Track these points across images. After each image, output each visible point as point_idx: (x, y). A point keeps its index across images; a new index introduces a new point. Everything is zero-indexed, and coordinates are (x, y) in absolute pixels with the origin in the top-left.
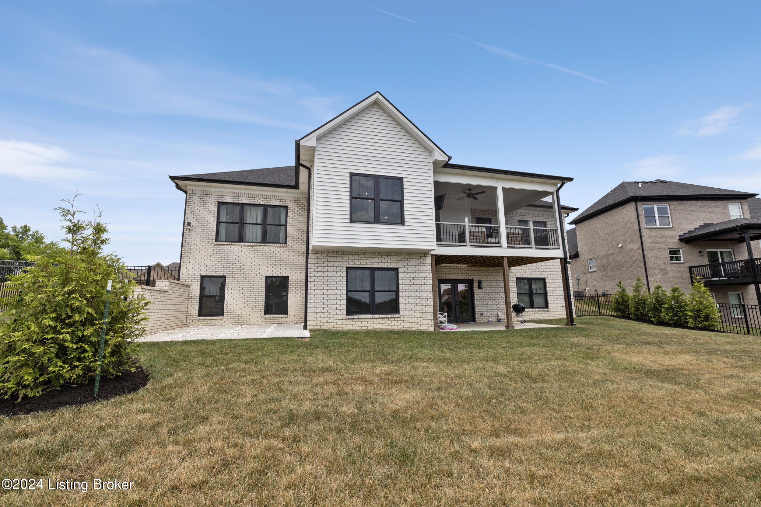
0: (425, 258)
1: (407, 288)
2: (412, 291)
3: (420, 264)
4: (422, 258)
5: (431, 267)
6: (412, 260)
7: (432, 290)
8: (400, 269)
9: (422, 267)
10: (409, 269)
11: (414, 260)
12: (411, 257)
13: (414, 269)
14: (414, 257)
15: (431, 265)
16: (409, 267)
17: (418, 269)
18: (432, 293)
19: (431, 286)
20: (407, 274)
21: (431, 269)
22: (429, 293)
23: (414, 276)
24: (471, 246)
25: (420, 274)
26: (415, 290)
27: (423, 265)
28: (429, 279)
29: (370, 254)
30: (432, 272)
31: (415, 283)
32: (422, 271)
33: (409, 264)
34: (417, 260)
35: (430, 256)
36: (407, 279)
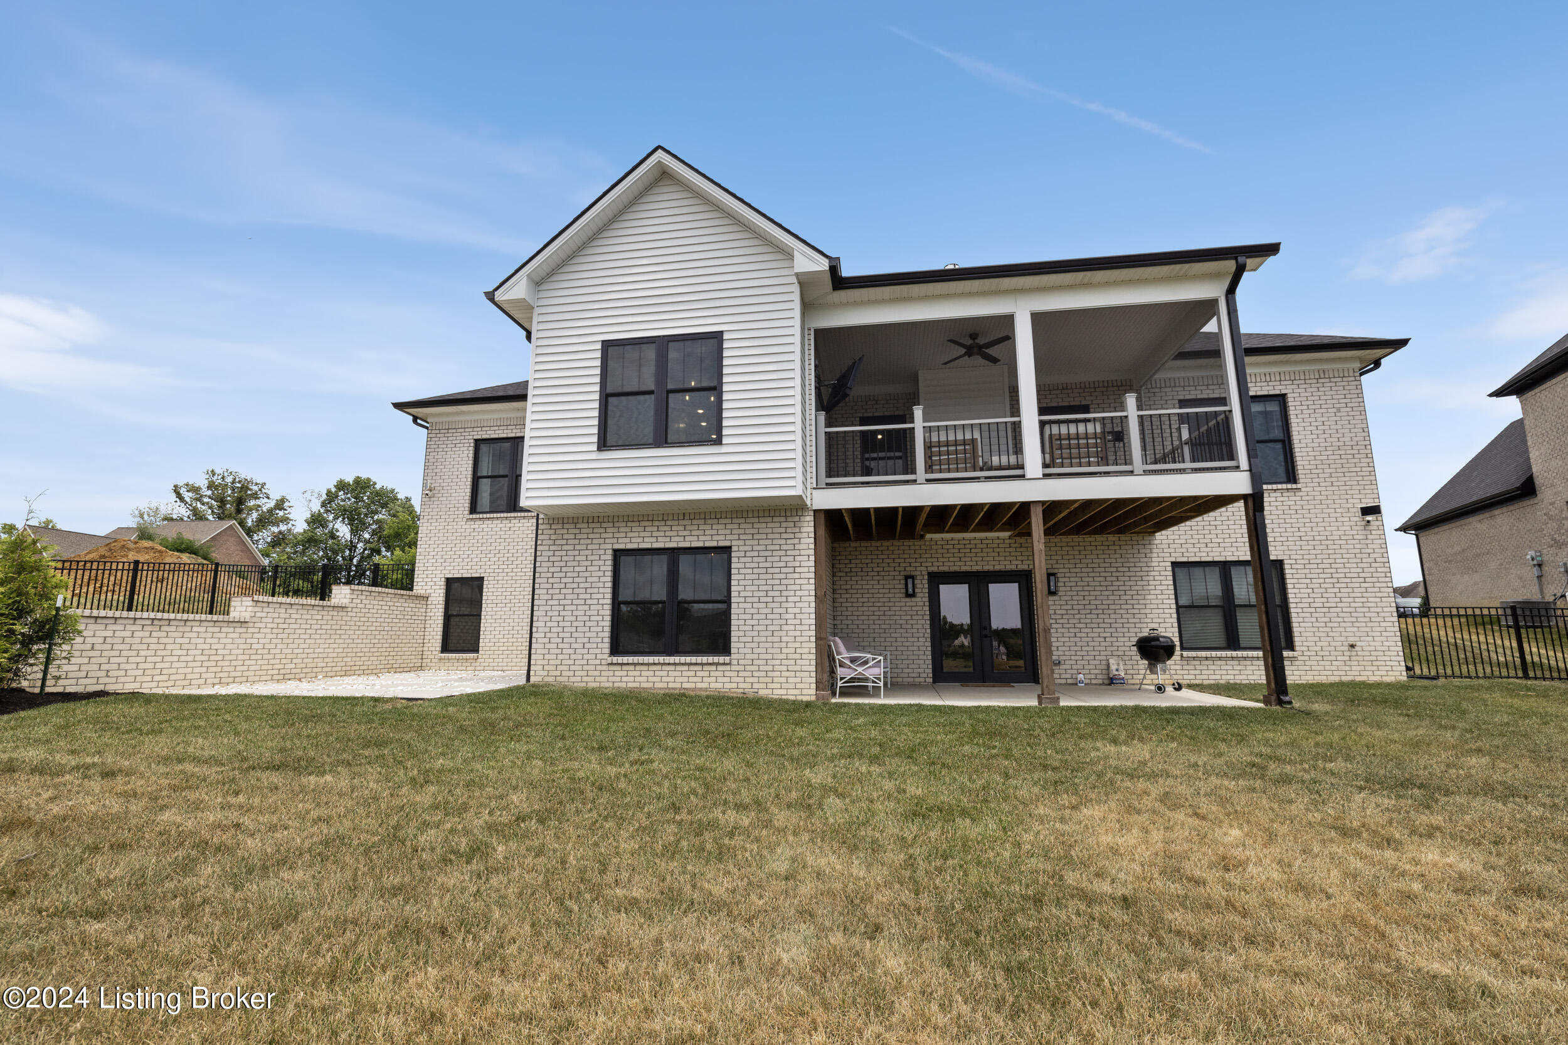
0: (797, 519)
1: (750, 594)
2: (762, 600)
3: (785, 536)
4: (789, 519)
5: (812, 540)
6: (764, 525)
7: (813, 599)
8: (734, 549)
9: (789, 542)
10: (755, 548)
11: (770, 525)
12: (762, 520)
13: (769, 548)
14: (770, 519)
15: (812, 535)
16: (756, 542)
17: (777, 547)
18: (813, 605)
19: (813, 587)
20: (750, 560)
21: (812, 546)
22: (806, 605)
23: (769, 565)
24: (929, 481)
25: (783, 559)
26: (770, 599)
27: (792, 536)
28: (806, 570)
29: (665, 518)
30: (815, 554)
31: (769, 582)
32: (789, 553)
33: (756, 537)
34: (778, 525)
35: (812, 513)
36: (750, 571)
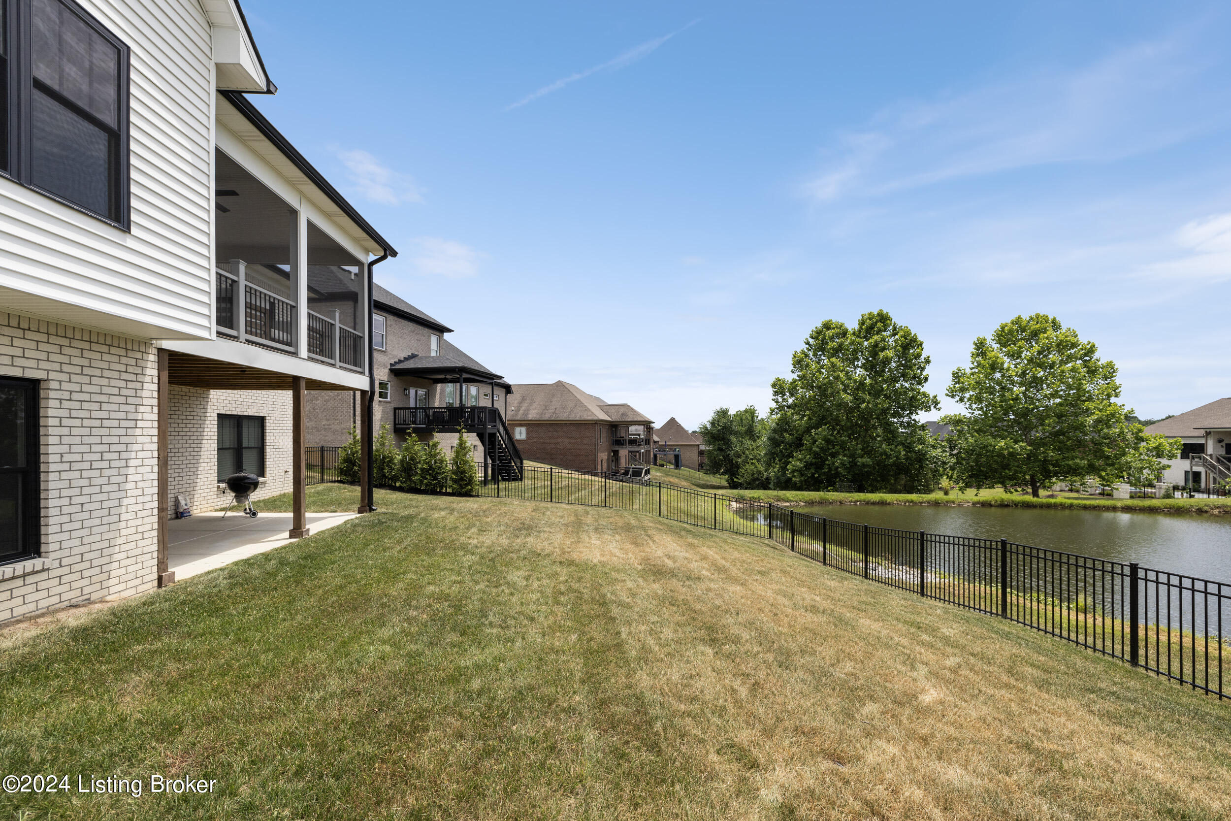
0: (139, 355)
1: (78, 457)
2: (96, 465)
3: (125, 376)
4: (130, 354)
5: (155, 387)
6: (98, 356)
7: (155, 461)
8: (45, 385)
9: (130, 385)
10: (86, 388)
11: (106, 357)
12: (95, 347)
13: (106, 390)
14: (105, 349)
15: (156, 380)
16: (86, 379)
17: (116, 391)
18: (156, 469)
19: (155, 446)
20: (77, 405)
21: (155, 394)
22: (148, 469)
23: (104, 415)
24: (249, 342)
25: (123, 407)
27: (133, 377)
28: (149, 424)
30: (159, 406)
31: (105, 440)
32: (130, 400)
33: (86, 371)
34: (116, 359)
35: (155, 351)
36: (78, 422)
